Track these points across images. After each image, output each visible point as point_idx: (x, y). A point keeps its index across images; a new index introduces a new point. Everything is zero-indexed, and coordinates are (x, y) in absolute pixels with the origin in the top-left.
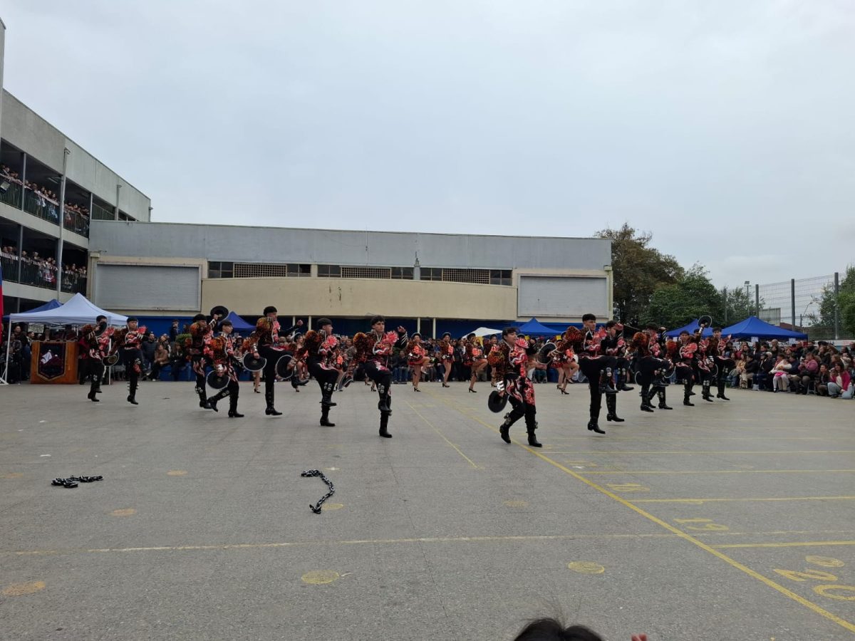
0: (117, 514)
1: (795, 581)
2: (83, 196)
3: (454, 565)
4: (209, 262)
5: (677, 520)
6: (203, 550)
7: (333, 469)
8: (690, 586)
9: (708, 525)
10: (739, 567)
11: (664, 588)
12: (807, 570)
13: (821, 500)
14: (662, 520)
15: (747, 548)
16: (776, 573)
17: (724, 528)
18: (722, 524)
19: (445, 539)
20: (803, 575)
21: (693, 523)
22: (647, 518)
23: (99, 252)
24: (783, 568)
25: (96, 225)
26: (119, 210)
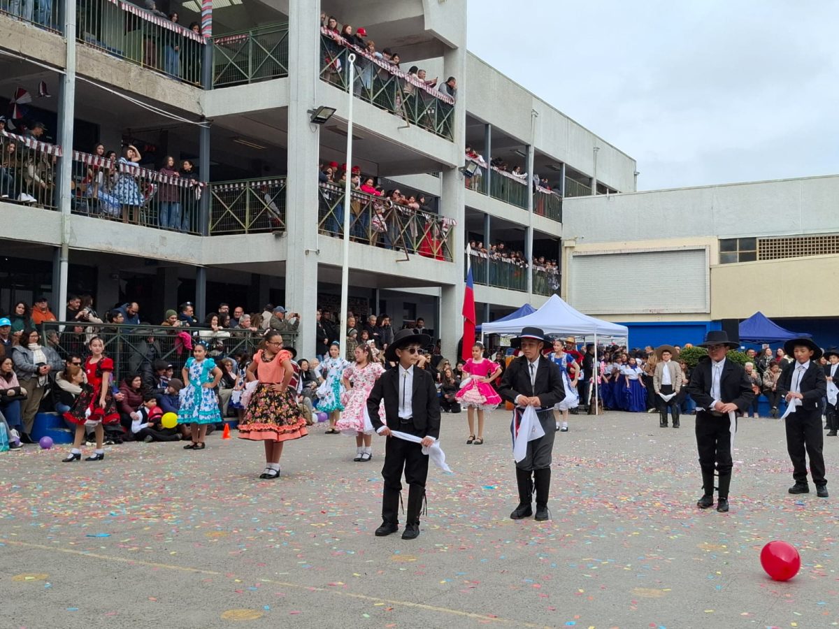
2: (554, 169)
4: (721, 241)
23: (575, 239)
25: (570, 205)
26: (597, 181)
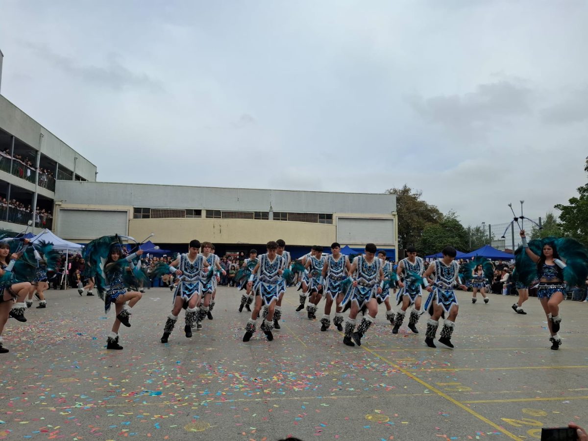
0: (61, 382)
1: (515, 427)
2: (52, 165)
3: (288, 418)
4: (135, 208)
5: (438, 384)
6: (118, 407)
7: (211, 349)
8: (446, 430)
9: (457, 387)
10: (478, 417)
11: (428, 432)
12: (523, 419)
13: (533, 369)
14: (428, 383)
15: (484, 403)
16: (503, 421)
17: (469, 389)
18: (468, 386)
19: (284, 398)
20: (520, 422)
21: (449, 386)
22: (418, 382)
23: (61, 201)
24: (507, 418)
25: (59, 183)
26: (76, 174)
